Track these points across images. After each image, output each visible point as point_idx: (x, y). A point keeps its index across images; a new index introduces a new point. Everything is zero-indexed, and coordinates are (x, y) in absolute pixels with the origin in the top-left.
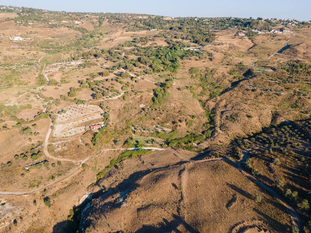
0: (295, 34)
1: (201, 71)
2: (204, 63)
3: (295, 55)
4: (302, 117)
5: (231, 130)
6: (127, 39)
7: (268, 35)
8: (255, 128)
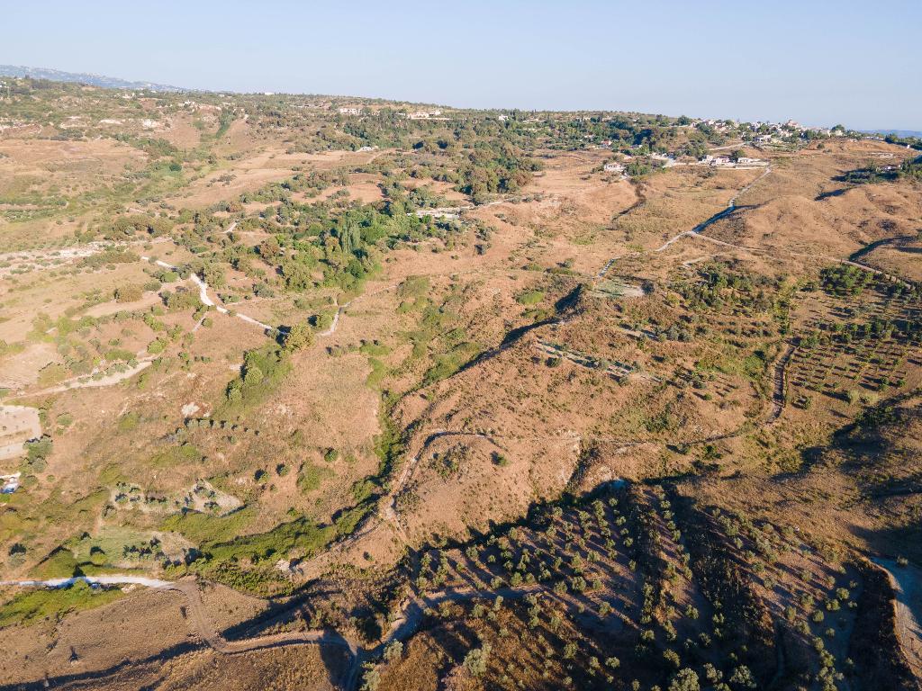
0: (768, 171)
1: (434, 287)
2: (454, 262)
3: (739, 239)
4: (668, 466)
5: (422, 512)
6: (276, 176)
7: (692, 170)
8: (506, 505)
